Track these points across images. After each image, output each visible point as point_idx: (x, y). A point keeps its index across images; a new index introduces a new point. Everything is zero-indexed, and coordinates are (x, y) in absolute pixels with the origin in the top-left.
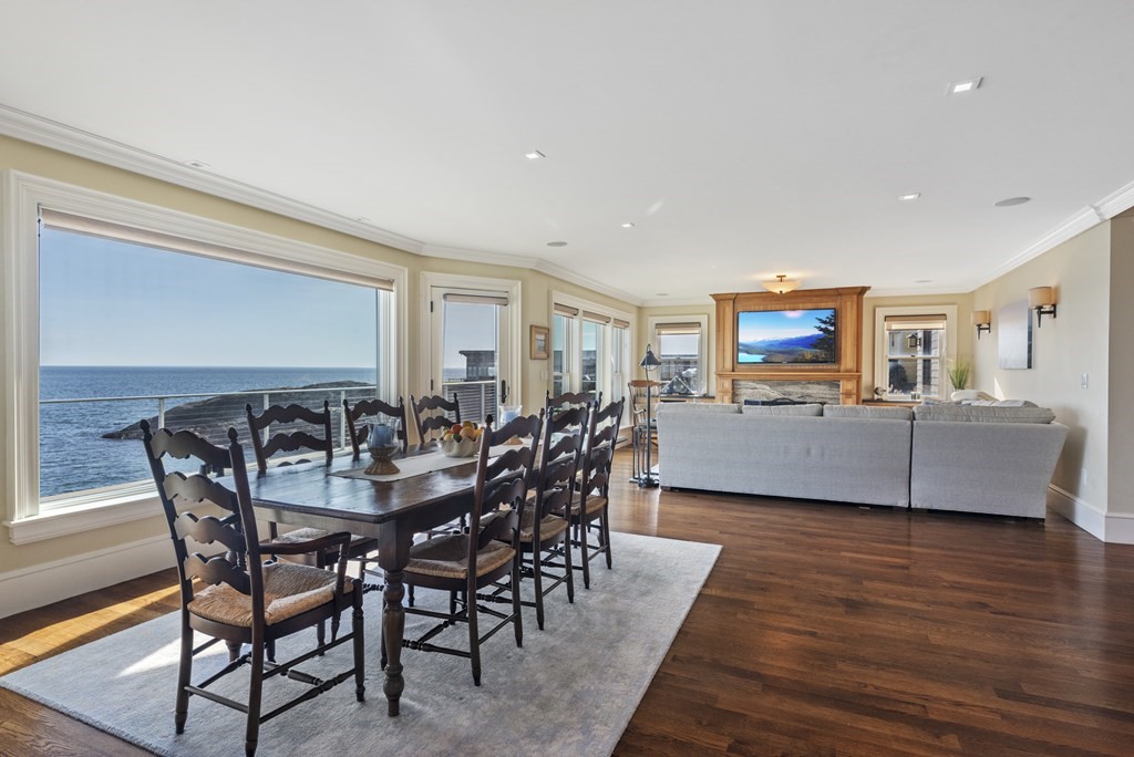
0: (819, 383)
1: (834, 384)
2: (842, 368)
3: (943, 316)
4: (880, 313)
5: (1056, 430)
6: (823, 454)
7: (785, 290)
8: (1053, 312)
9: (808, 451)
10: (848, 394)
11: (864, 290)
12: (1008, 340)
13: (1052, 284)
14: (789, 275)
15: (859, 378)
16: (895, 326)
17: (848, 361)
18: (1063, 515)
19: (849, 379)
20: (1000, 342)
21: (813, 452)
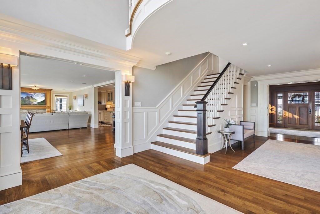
0: (41, 109)
1: (45, 109)
2: (47, 106)
3: (67, 96)
4: (54, 95)
5: (88, 115)
6: (53, 122)
7: (37, 89)
8: (87, 98)
9: (50, 122)
10: (48, 112)
11: (52, 90)
12: (79, 101)
13: (87, 94)
14: (37, 86)
15: (51, 108)
16: (57, 97)
17: (48, 105)
18: (89, 126)
19: (48, 108)
20: (78, 102)
21: (51, 122)
